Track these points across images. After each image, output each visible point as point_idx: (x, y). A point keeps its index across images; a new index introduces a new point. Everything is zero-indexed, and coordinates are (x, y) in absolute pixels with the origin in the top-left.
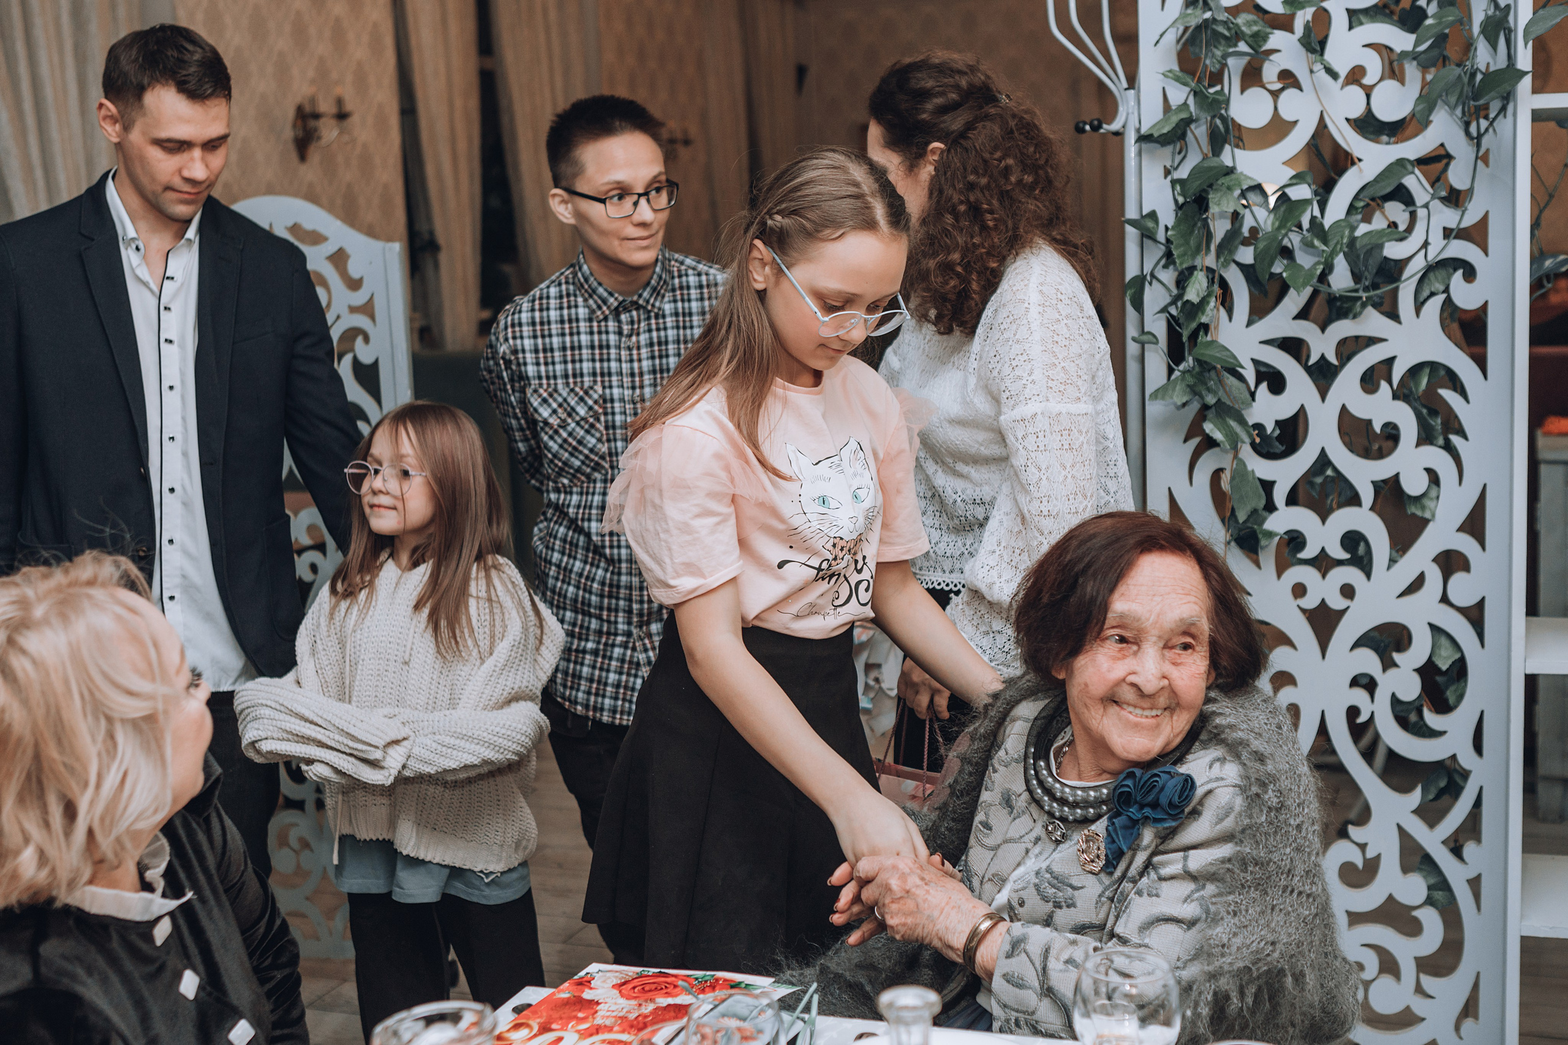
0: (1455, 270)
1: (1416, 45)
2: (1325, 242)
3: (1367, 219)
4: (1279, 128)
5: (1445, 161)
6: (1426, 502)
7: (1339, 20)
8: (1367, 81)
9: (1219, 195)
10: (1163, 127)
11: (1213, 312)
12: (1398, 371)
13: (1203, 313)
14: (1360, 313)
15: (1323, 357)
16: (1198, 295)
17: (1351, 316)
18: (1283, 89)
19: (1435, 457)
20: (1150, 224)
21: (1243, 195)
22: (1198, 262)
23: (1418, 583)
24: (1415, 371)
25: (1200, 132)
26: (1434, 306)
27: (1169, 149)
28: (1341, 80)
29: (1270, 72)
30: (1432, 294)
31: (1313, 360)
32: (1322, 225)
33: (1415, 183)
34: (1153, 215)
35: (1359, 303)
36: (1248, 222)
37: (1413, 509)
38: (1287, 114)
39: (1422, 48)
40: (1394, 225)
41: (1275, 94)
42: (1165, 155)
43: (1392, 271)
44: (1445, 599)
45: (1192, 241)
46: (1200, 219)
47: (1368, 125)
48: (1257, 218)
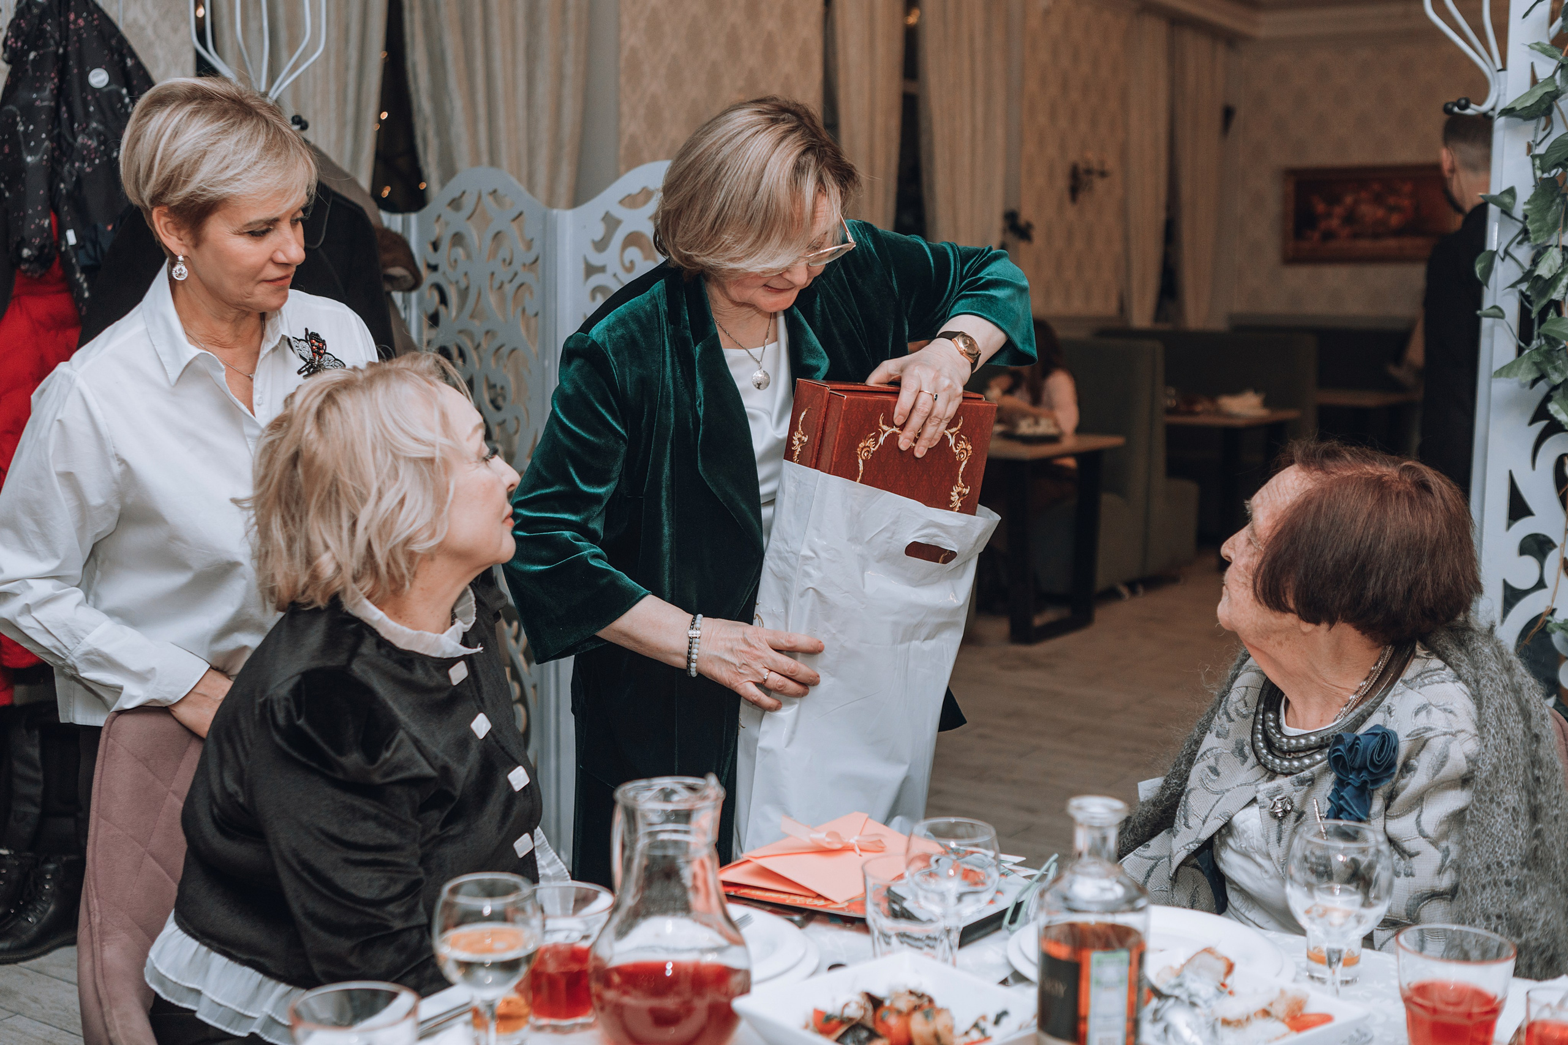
10: (1527, 101)
13: (1555, 289)
16: (1550, 270)
20: (1507, 200)
22: (1553, 241)
27: (1532, 124)
42: (1528, 131)
45: (1550, 218)
46: (1560, 195)
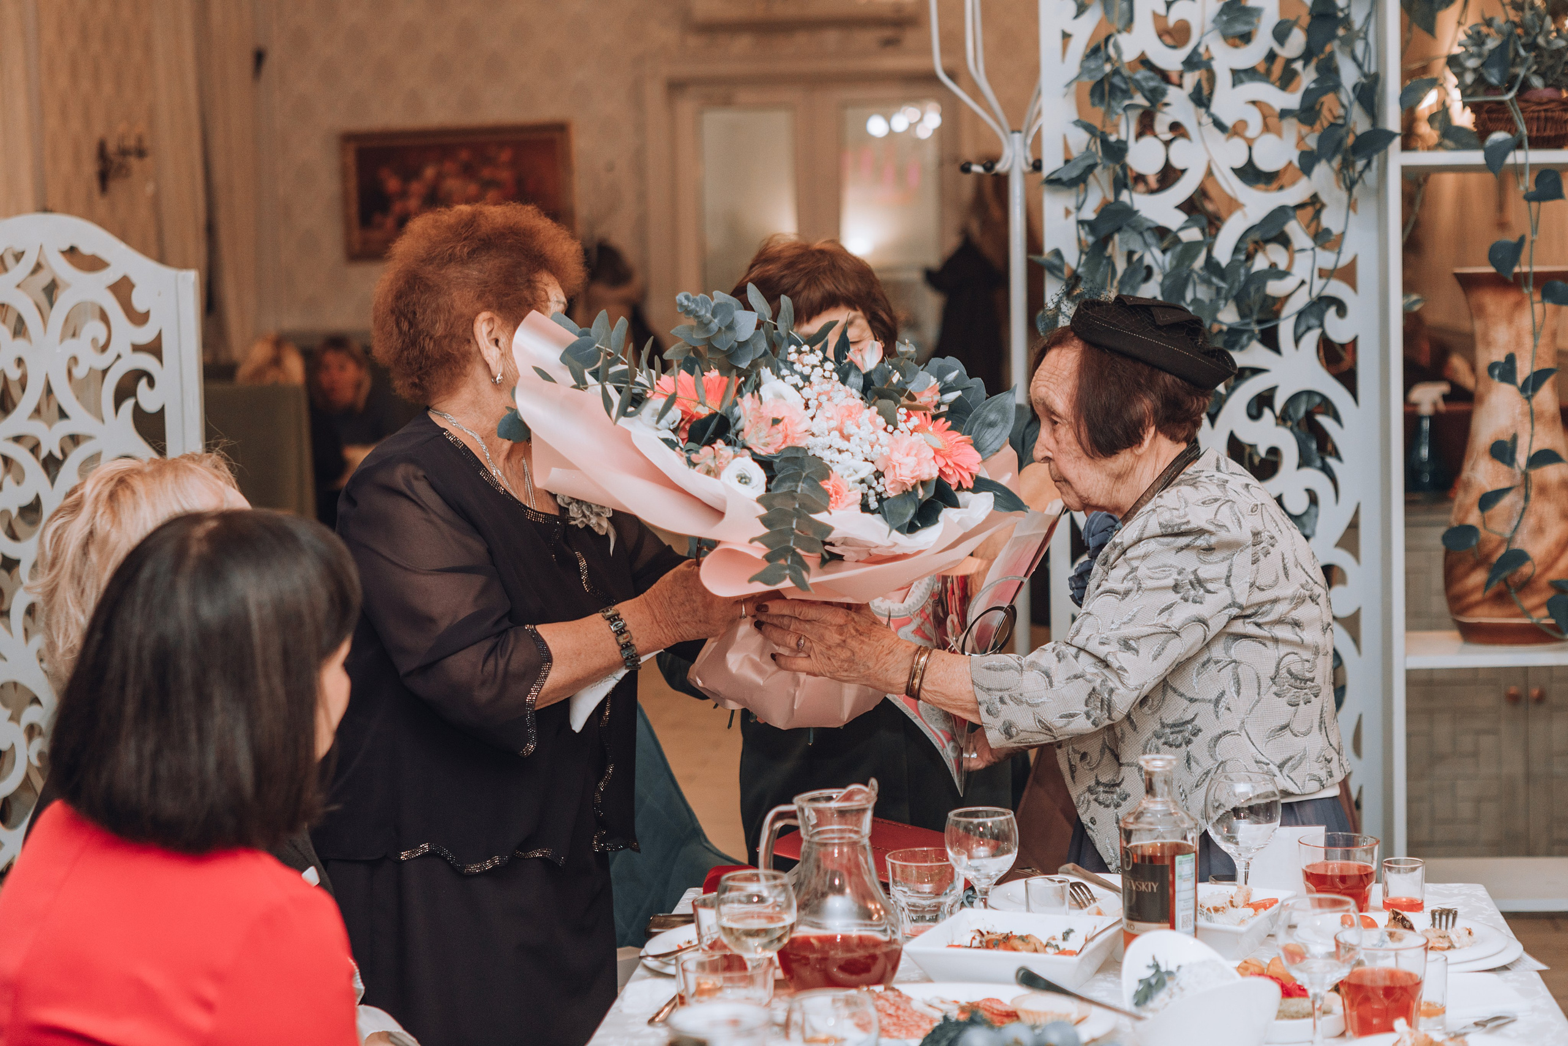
0: (1328, 306)
1: (1301, 104)
2: (1221, 278)
3: (1251, 260)
4: (1169, 176)
5: (1317, 209)
6: (1305, 519)
7: (1223, 79)
8: (1251, 133)
9: (1128, 235)
10: (1071, 172)
12: (1279, 402)
14: (1247, 345)
17: (1238, 348)
18: (1173, 139)
19: (1314, 478)
20: (1057, 262)
21: (1141, 234)
24: (1294, 399)
25: (1101, 175)
26: (1311, 339)
27: (1074, 190)
28: (1227, 134)
29: (1162, 123)
30: (1309, 328)
32: (1216, 263)
33: (1294, 229)
34: (1058, 254)
35: (1245, 338)
36: (1147, 261)
38: (1177, 163)
40: (1273, 265)
41: (1167, 144)
42: (1067, 197)
43: (1274, 308)
45: (1098, 278)
46: (1105, 257)
47: (1250, 174)
48: (1156, 258)
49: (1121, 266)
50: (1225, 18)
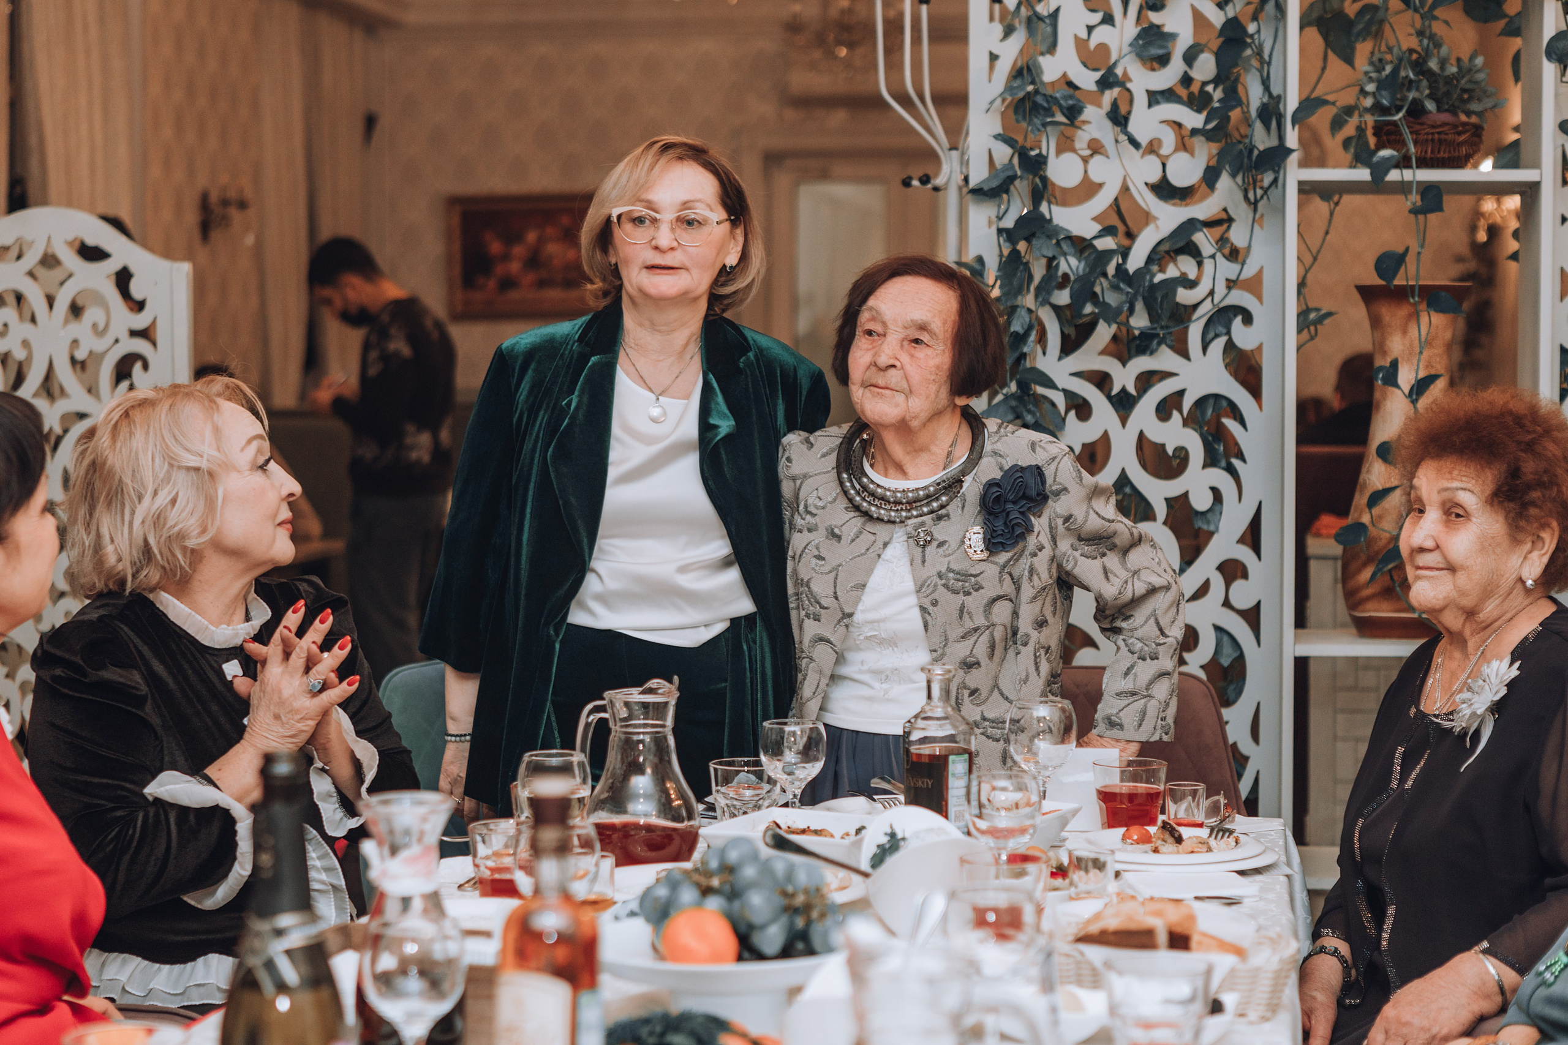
0: (1235, 316)
1: (1207, 122)
2: (1130, 285)
3: (1162, 270)
4: (1088, 189)
5: (1225, 226)
6: (1209, 516)
7: (1140, 100)
8: (1164, 151)
9: (1041, 241)
10: (989, 183)
11: (1031, 344)
12: (1187, 403)
13: (1025, 344)
14: (1157, 350)
15: (1124, 390)
16: (1022, 327)
17: (1148, 352)
18: (1092, 155)
19: (1219, 477)
20: (978, 266)
21: (1058, 243)
22: (1019, 301)
23: (1203, 591)
24: (1201, 402)
25: (1021, 187)
26: (1218, 345)
27: (994, 201)
28: (1141, 151)
29: (1082, 139)
30: (1217, 336)
31: (1115, 391)
32: (1126, 271)
33: (1203, 240)
34: (980, 260)
35: (1155, 342)
36: (1063, 267)
37: (1200, 524)
38: (1095, 177)
39: (1210, 126)
40: (1183, 275)
41: (1085, 160)
42: (991, 207)
43: (1183, 314)
44: (1227, 604)
45: (1016, 283)
46: (1022, 263)
47: (1164, 190)
48: (1071, 264)
49: (1038, 271)
50: (1141, 42)
